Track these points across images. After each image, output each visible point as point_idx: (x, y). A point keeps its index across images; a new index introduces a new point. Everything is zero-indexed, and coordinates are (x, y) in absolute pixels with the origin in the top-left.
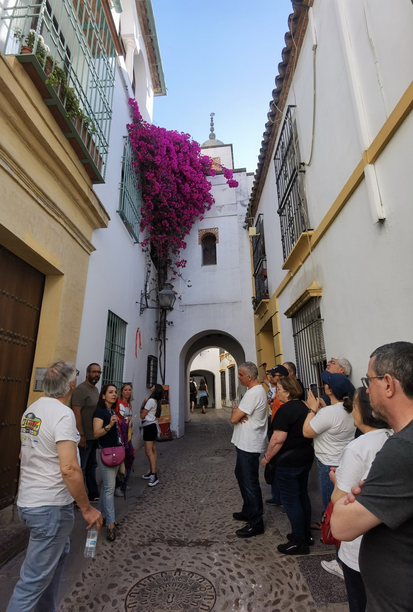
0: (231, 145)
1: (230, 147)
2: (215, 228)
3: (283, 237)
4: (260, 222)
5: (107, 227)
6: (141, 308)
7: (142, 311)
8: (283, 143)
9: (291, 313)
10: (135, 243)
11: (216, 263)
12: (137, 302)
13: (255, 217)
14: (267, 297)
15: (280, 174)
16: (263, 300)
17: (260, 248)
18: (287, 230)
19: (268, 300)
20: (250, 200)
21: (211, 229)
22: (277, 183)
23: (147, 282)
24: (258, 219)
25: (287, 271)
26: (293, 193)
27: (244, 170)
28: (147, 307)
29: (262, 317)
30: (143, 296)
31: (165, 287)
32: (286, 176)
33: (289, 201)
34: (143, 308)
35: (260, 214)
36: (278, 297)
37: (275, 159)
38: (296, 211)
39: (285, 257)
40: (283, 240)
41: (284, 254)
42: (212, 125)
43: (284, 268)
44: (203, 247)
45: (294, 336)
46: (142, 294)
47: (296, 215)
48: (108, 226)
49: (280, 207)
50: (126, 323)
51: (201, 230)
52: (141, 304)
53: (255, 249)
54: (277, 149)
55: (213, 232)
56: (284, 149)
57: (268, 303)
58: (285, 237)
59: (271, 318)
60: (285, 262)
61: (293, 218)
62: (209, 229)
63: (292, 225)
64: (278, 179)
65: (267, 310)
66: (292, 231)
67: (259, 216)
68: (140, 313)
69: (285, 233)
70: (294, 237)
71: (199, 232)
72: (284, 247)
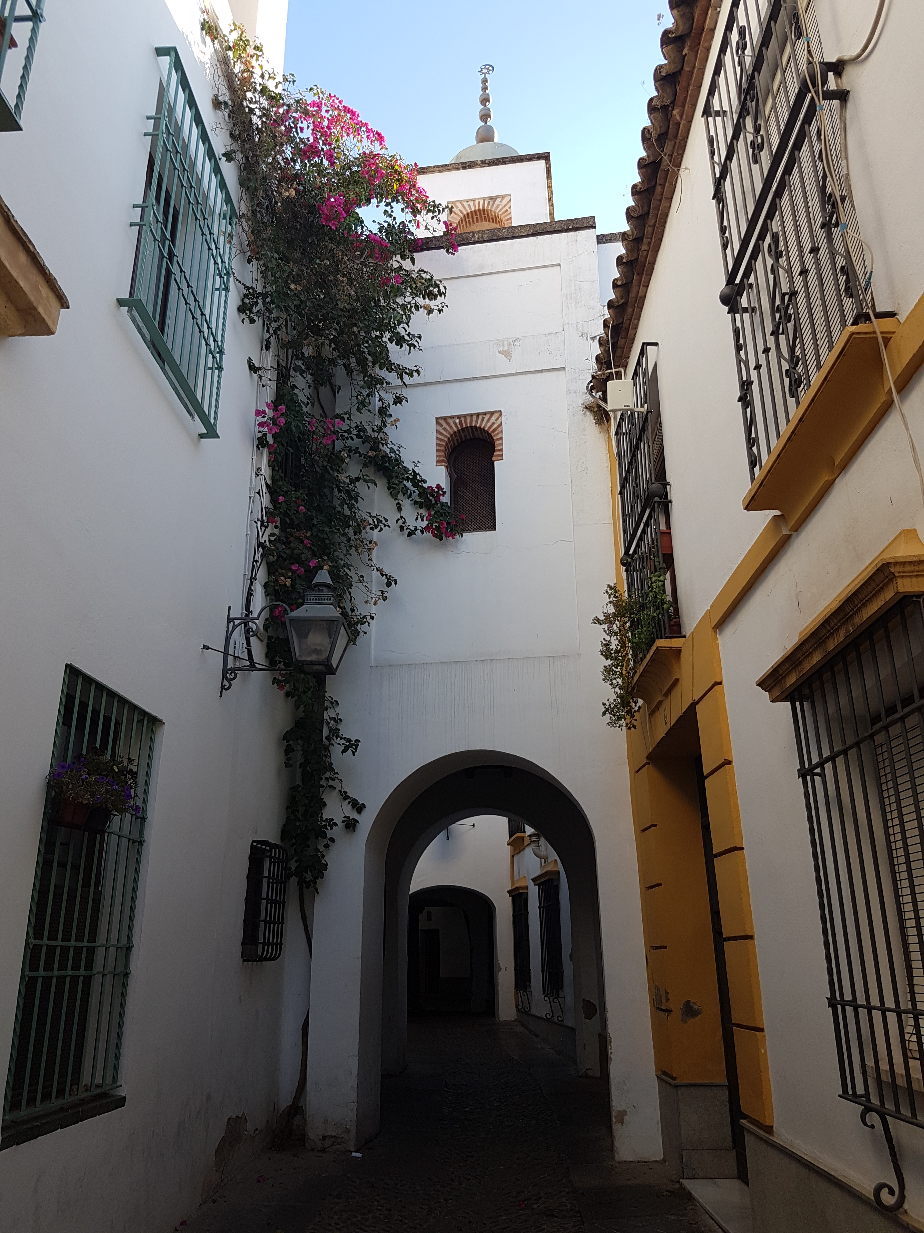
0: (545, 157)
1: (543, 162)
2: (492, 413)
3: (746, 385)
4: (645, 373)
5: (50, 332)
6: (225, 671)
7: (229, 680)
8: (742, 32)
9: (792, 680)
10: (201, 436)
11: (494, 528)
12: (206, 647)
14: (676, 630)
15: (731, 151)
16: (661, 643)
18: (766, 351)
19: (675, 643)
20: (610, 305)
21: (478, 415)
22: (719, 195)
23: (252, 580)
24: (639, 363)
25: (764, 517)
27: (588, 223)
28: (252, 666)
29: (657, 707)
30: (235, 627)
32: (757, 147)
33: (775, 237)
34: (234, 670)
35: (645, 344)
36: (721, 624)
37: (707, 112)
38: (809, 258)
39: (753, 462)
40: (745, 400)
41: (750, 449)
42: (485, 100)
43: (752, 504)
44: (450, 474)
45: (803, 774)
46: (230, 620)
47: (812, 276)
49: (730, 280)
50: (154, 722)
51: (445, 419)
52: (226, 654)
54: (719, 66)
55: (485, 424)
56: (748, 51)
57: (678, 652)
58: (755, 387)
59: (693, 706)
60: (757, 483)
61: (793, 294)
62: (471, 415)
63: (790, 326)
64: (719, 184)
65: (677, 681)
66: (792, 349)
67: (643, 353)
68: (223, 687)
69: (758, 367)
70: (800, 369)
71: (438, 423)
72: (750, 425)
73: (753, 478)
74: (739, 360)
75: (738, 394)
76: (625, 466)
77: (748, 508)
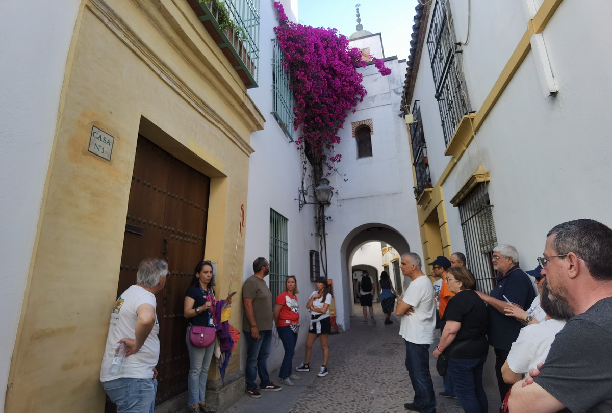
0: (380, 34)
1: (379, 36)
2: (369, 120)
3: (443, 122)
4: (416, 109)
5: (263, 129)
6: (300, 205)
7: (301, 207)
8: (436, 25)
9: (458, 201)
10: (290, 142)
11: (372, 155)
12: (295, 199)
13: (410, 104)
14: (430, 186)
15: (435, 57)
16: (426, 190)
17: (418, 136)
18: (447, 114)
19: (431, 189)
20: (404, 87)
21: (365, 121)
22: (432, 67)
23: (303, 179)
24: (414, 106)
25: (449, 157)
26: (450, 76)
27: (395, 58)
28: (306, 203)
29: (426, 208)
30: (301, 193)
31: (321, 183)
32: (441, 59)
33: (447, 84)
34: (302, 205)
35: (416, 101)
36: (442, 184)
37: (428, 42)
38: (455, 94)
39: (446, 143)
40: (443, 125)
41: (445, 139)
42: (358, 16)
43: (447, 154)
44: (357, 140)
45: (462, 225)
46: (299, 191)
47: (456, 98)
48: (265, 128)
49: (437, 92)
50: (287, 220)
51: (354, 123)
52: (299, 200)
53: (414, 137)
54: (430, 32)
55: (367, 123)
56: (437, 31)
57: (431, 192)
58: (445, 122)
59: (436, 207)
60: (448, 148)
61: (452, 102)
62: (362, 121)
63: (452, 109)
64: (432, 64)
65: (431, 200)
66: (453, 115)
67: (415, 103)
68: (300, 209)
69: (445, 118)
70: (455, 121)
71: (352, 124)
72: (445, 133)
73: (446, 147)
74: (441, 115)
75: (441, 124)
76: (412, 136)
77: (446, 155)
